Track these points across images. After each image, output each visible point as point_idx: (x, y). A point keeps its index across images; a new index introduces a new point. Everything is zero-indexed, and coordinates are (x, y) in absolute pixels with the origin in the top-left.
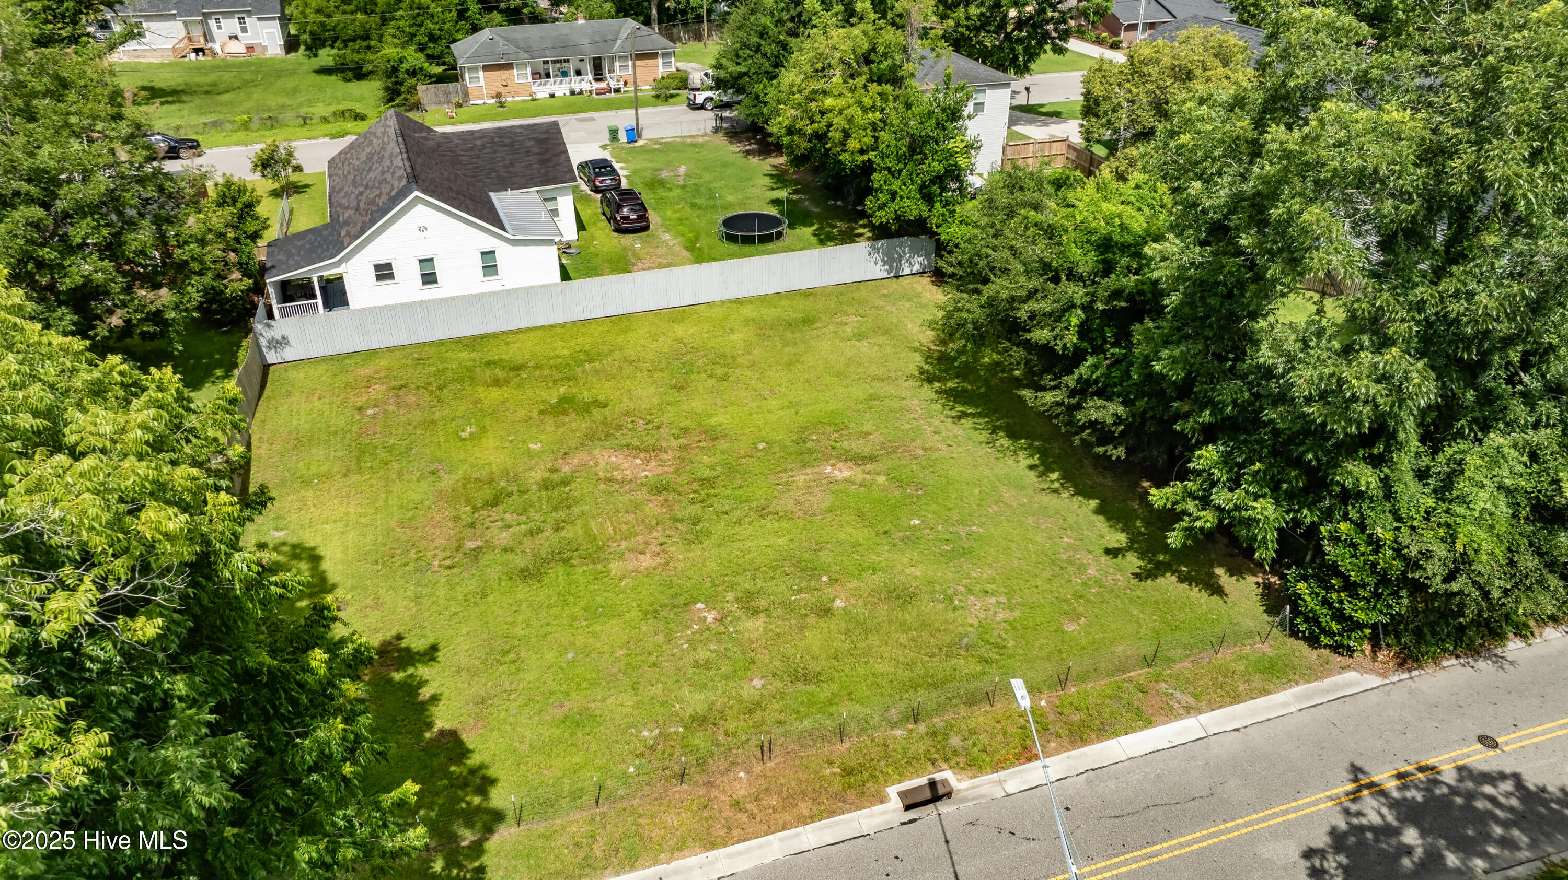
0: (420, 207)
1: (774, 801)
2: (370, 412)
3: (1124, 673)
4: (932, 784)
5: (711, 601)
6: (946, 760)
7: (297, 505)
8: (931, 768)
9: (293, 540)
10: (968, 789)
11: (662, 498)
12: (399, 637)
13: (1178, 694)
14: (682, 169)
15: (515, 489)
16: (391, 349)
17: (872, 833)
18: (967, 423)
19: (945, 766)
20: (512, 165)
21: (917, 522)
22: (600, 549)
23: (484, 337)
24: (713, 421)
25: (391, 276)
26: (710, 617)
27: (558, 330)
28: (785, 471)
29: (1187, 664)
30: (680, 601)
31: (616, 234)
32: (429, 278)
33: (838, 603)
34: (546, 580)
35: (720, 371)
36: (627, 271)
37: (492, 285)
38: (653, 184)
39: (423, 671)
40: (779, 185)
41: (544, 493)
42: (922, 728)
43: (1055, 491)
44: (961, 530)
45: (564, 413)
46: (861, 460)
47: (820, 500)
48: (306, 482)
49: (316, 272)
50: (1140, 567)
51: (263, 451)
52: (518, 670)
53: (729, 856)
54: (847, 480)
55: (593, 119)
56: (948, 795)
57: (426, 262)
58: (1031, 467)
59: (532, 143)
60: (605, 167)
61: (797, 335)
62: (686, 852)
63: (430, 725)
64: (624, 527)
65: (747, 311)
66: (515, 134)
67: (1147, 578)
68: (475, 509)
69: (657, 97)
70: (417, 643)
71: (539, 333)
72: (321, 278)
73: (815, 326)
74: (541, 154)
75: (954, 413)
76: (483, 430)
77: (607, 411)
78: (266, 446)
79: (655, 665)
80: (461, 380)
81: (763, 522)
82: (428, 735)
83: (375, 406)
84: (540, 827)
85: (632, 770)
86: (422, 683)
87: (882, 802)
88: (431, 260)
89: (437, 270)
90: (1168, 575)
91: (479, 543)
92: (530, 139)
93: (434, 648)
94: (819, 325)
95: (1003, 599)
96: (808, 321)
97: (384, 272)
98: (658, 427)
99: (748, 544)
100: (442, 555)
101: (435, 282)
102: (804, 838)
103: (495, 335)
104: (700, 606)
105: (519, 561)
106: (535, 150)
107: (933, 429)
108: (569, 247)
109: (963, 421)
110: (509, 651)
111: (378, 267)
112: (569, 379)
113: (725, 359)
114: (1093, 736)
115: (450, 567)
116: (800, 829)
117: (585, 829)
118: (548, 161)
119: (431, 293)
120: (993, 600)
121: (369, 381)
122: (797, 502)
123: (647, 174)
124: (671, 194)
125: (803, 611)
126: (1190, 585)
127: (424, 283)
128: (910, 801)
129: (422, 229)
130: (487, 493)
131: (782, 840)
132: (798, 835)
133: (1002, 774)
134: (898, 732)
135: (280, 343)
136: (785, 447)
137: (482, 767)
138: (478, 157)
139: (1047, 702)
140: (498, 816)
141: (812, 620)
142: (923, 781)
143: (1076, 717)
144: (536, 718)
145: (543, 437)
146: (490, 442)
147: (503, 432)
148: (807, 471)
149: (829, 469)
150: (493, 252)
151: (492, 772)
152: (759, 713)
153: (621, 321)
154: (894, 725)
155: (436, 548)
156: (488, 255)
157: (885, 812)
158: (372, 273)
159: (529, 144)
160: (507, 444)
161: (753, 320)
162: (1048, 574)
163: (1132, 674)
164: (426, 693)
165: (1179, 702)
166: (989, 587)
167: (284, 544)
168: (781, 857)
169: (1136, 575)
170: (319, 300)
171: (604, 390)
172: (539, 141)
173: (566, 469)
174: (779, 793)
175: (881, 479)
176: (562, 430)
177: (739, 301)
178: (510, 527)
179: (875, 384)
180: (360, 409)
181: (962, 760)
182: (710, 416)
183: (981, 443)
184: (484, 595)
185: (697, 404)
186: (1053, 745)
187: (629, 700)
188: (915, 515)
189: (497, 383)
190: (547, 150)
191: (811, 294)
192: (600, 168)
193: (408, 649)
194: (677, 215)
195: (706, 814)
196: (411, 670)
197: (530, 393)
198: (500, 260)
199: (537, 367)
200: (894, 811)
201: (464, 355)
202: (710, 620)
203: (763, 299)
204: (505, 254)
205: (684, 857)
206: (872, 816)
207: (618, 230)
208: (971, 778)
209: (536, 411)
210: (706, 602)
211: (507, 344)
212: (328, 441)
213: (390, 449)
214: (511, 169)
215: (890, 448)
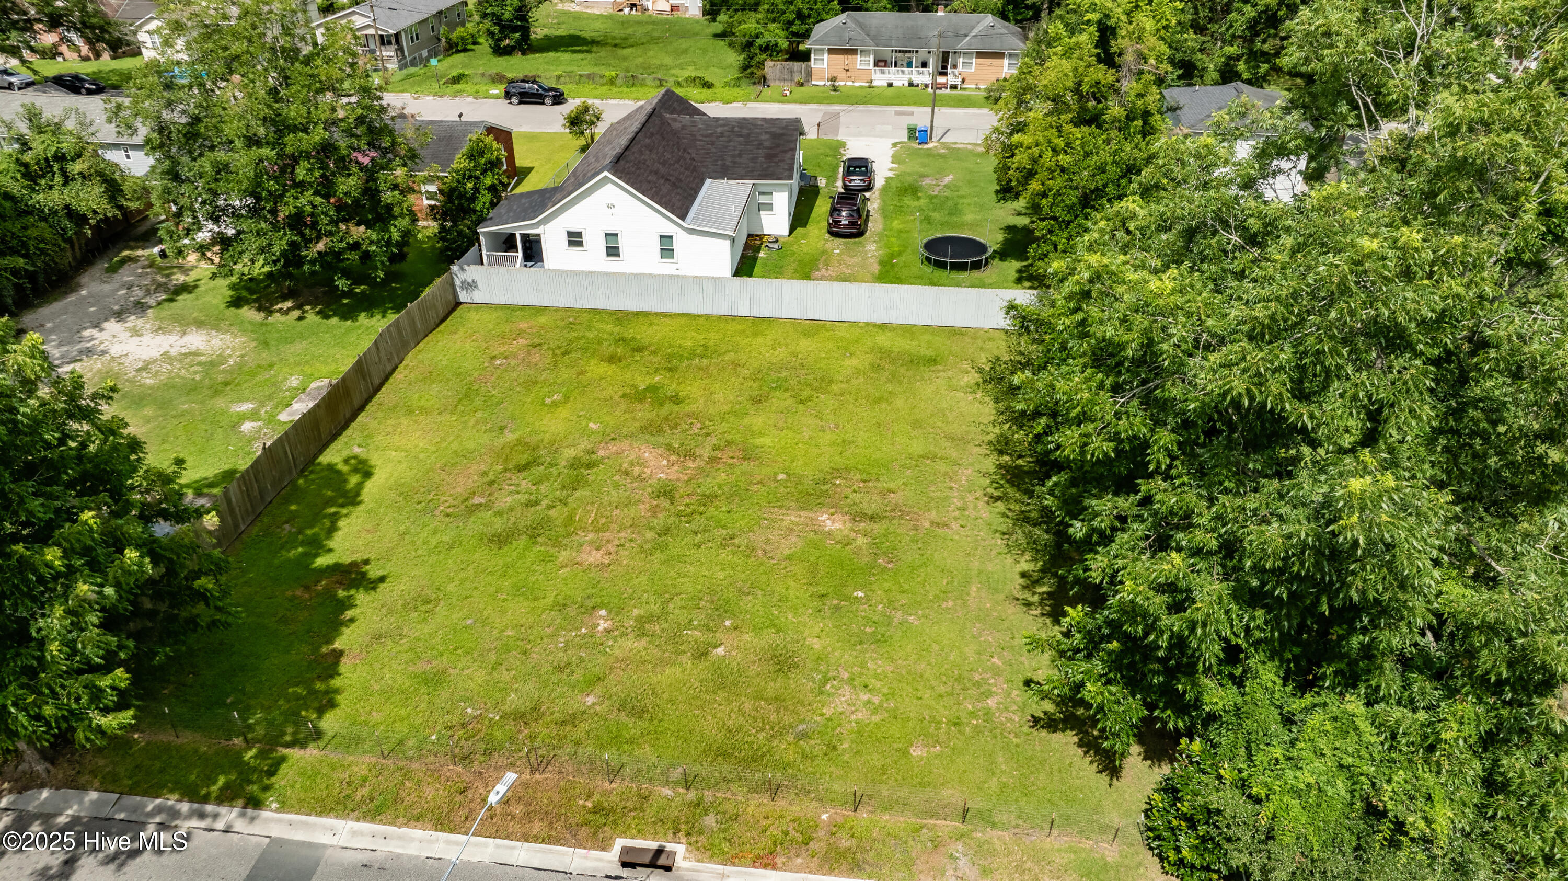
0: (610, 185)
1: (518, 810)
2: (498, 362)
3: (932, 817)
4: (659, 852)
5: (617, 610)
6: (688, 834)
7: (390, 429)
8: (670, 836)
9: (364, 456)
10: (688, 870)
11: (655, 503)
12: (367, 562)
13: (962, 862)
14: (948, 179)
15: (549, 460)
16: (557, 309)
17: (574, 873)
18: (1000, 506)
19: (684, 840)
20: (740, 156)
21: (860, 594)
22: (569, 535)
23: (637, 314)
24: (758, 441)
25: (580, 244)
26: (603, 625)
27: (701, 321)
28: (781, 507)
29: (1007, 836)
30: (589, 604)
31: (827, 236)
32: (613, 251)
33: (720, 651)
34: (506, 548)
35: (805, 393)
36: (807, 277)
37: (666, 267)
38: (906, 190)
39: (361, 597)
40: (1030, 211)
41: (566, 471)
42: (692, 796)
43: (1028, 605)
44: (898, 616)
45: (641, 401)
46: (859, 516)
47: (789, 546)
48: (410, 412)
49: (519, 228)
50: (1045, 713)
51: (401, 376)
52: (425, 620)
53: (448, 842)
54: (829, 533)
55: (912, 114)
56: (668, 869)
57: (611, 236)
58: (1024, 575)
59: (767, 136)
60: (860, 167)
61: (909, 374)
62: (419, 825)
63: (330, 641)
64: (604, 520)
65: (883, 340)
66: (756, 126)
67: (1043, 727)
68: (505, 470)
69: (987, 98)
70: (373, 572)
71: (682, 321)
72: (523, 236)
73: (933, 368)
74: (771, 148)
75: (997, 493)
76: (566, 399)
77: (676, 408)
78: (407, 372)
79: (525, 653)
80: (585, 350)
81: (721, 551)
82: (324, 650)
83: (506, 358)
84: (334, 757)
85: (434, 737)
86: (352, 606)
87: (603, 849)
88: (616, 235)
89: (620, 245)
90: (1069, 732)
91: (483, 501)
92: (766, 133)
93: (382, 579)
94: (940, 368)
95: (876, 700)
96: (932, 361)
97: (575, 239)
98: (708, 435)
99: (690, 568)
100: (451, 502)
101: (618, 255)
102: (516, 852)
103: (647, 314)
104: (603, 613)
105: (498, 525)
106: (767, 144)
107: (959, 504)
108: (777, 241)
109: (999, 503)
110: (429, 602)
111: (570, 234)
112: (670, 370)
113: (825, 382)
114: (844, 867)
115: (448, 515)
116: (519, 844)
117: (365, 772)
118: (774, 156)
119: (613, 265)
120: (865, 697)
121: (520, 334)
122: (768, 541)
123: (910, 179)
124: (916, 203)
125: (682, 648)
126: (1086, 753)
127: (608, 255)
128: (627, 859)
129: (611, 206)
130: (523, 458)
131: (498, 846)
132: (514, 848)
133: (728, 869)
134: (667, 792)
135: (471, 286)
136: (802, 484)
137: (337, 691)
138: (713, 144)
139: (829, 818)
140: (318, 735)
141: (686, 659)
142: (653, 845)
143: (845, 843)
144: (403, 666)
145: (607, 419)
146: (564, 412)
147: (580, 406)
148: (802, 513)
149: (825, 516)
150: (671, 237)
151: (339, 698)
152: (568, 728)
153: (760, 323)
154: (667, 783)
155: (451, 495)
156: (666, 239)
157: (601, 860)
158: (565, 239)
159: (764, 137)
160: (574, 418)
161: (880, 348)
162: (942, 689)
163: (939, 822)
164: (349, 614)
165: (956, 869)
166: (873, 682)
167: (355, 457)
168: (486, 861)
169: (1036, 720)
170: (520, 254)
171: (693, 389)
172: (775, 136)
173: (602, 453)
174: (525, 805)
175: (861, 541)
176: (627, 416)
177: (882, 327)
178: (518, 493)
179: (944, 443)
180: (494, 358)
181: (703, 840)
182: (761, 434)
183: (996, 531)
184: (451, 548)
185: (757, 421)
186: (799, 860)
187: (480, 676)
188: (863, 588)
189: (612, 359)
190: (778, 146)
191: (962, 334)
192: (855, 167)
193: (364, 574)
194: (901, 227)
195: (459, 798)
196: (352, 592)
197: (628, 375)
198: (677, 245)
199: (654, 353)
200: (610, 862)
201: (609, 327)
202: (600, 628)
203: (909, 330)
204: (682, 241)
205: (415, 827)
206: (586, 858)
207: (831, 233)
208: (698, 861)
209: (620, 393)
210: (609, 612)
211: (650, 324)
212: (448, 380)
213: (487, 398)
214: (738, 160)
215: (898, 513)
